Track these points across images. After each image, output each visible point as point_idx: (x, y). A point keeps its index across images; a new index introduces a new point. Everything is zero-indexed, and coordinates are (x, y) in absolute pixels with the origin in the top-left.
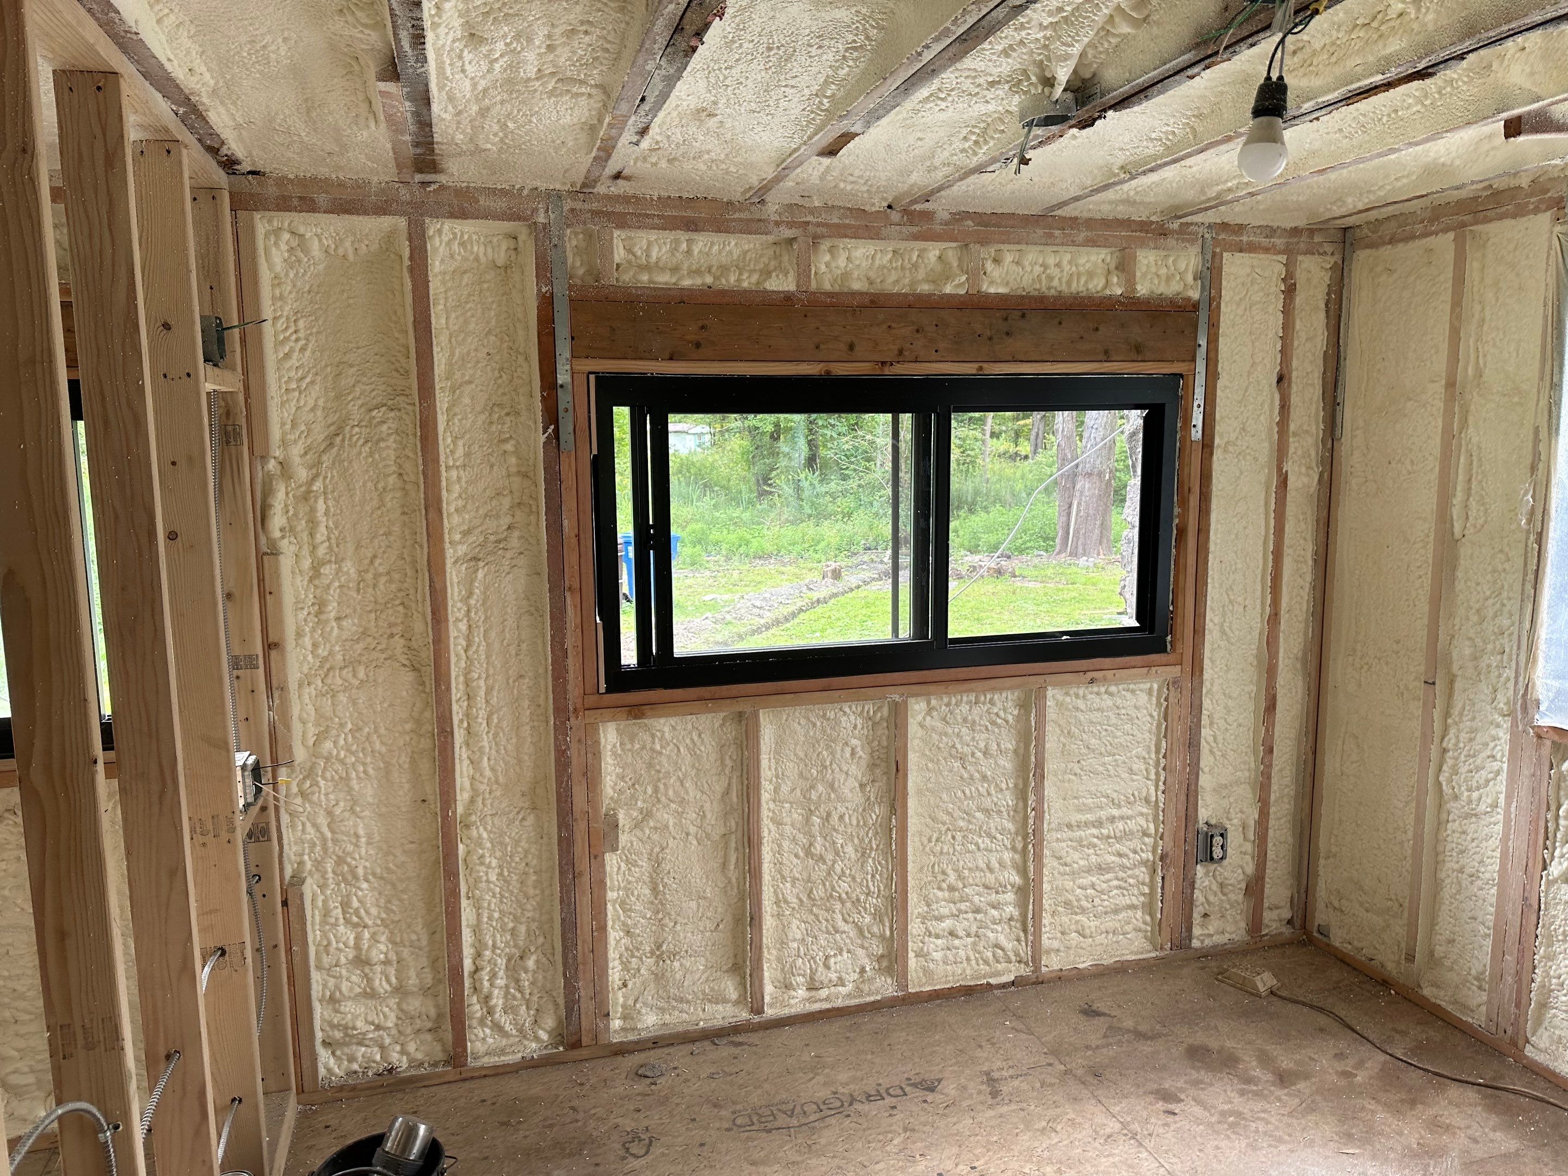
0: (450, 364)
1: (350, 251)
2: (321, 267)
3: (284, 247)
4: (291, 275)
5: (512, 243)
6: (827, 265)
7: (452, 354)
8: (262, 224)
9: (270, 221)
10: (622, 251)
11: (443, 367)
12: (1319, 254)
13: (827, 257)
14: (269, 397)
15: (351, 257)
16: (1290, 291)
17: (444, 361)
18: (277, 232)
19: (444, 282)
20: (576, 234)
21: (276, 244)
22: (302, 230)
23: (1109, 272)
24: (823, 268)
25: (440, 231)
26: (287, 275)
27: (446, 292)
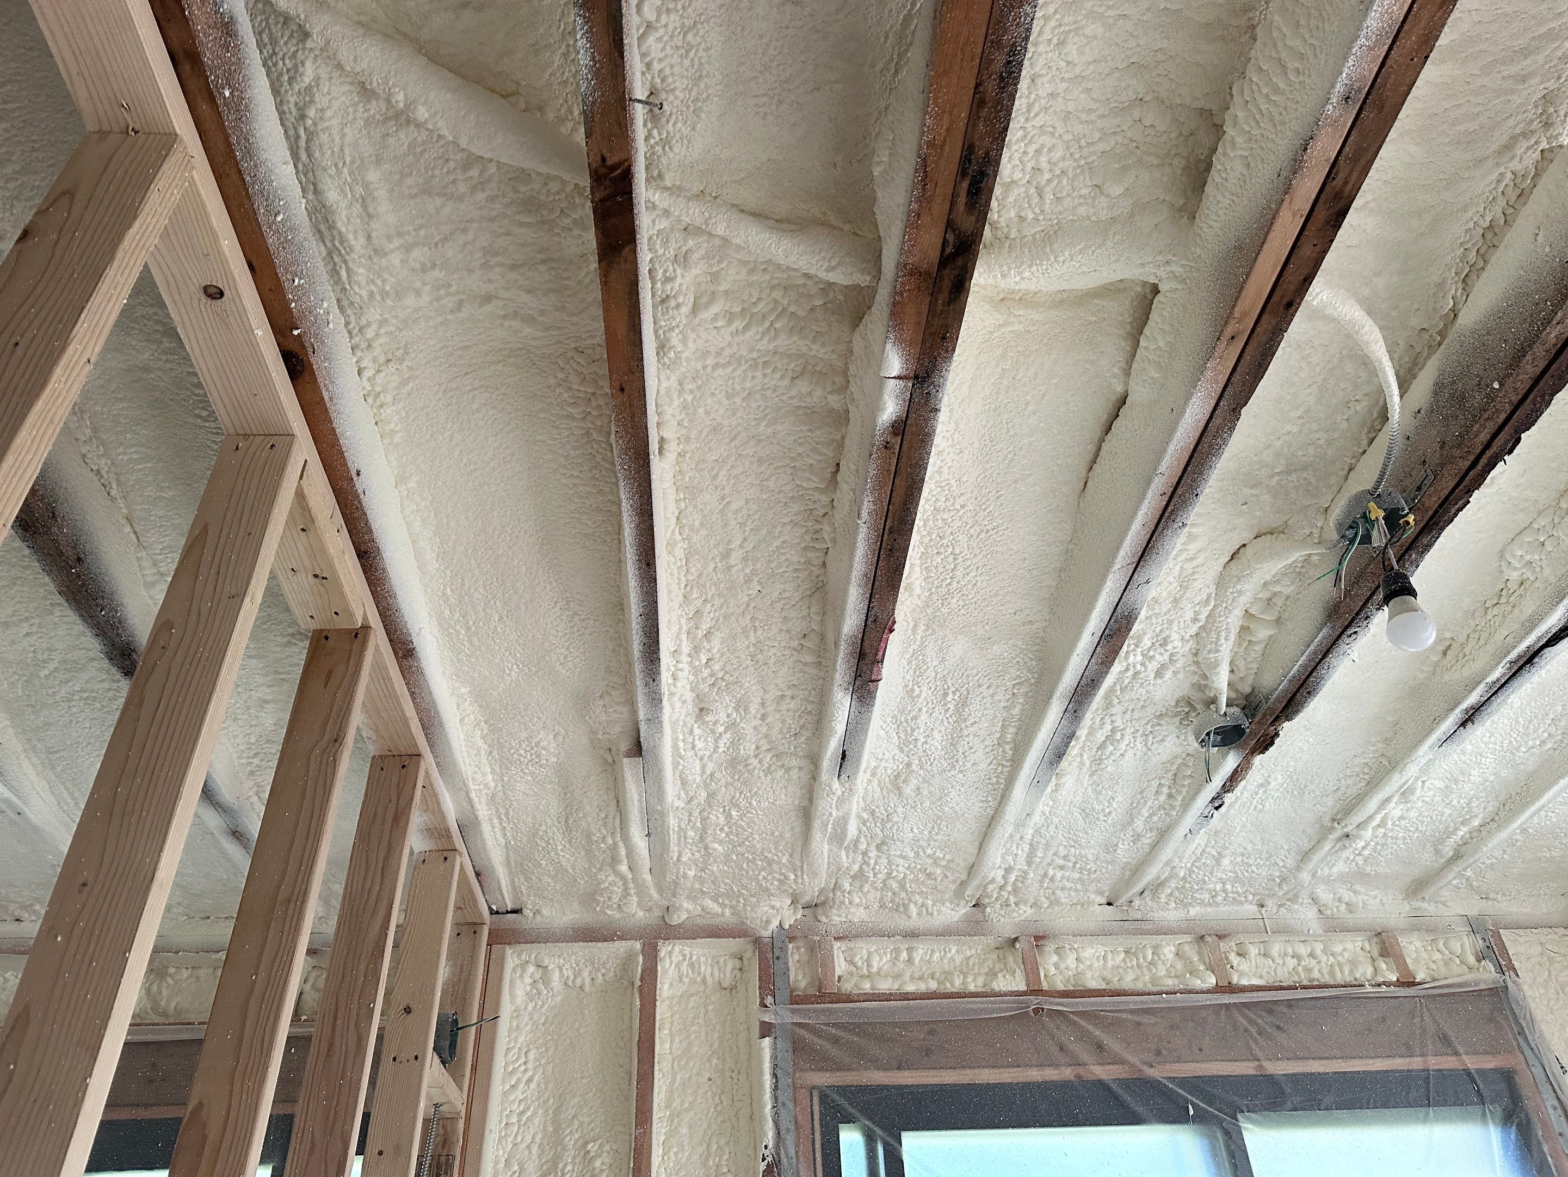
0: (671, 1091)
1: (588, 981)
2: (559, 999)
3: (528, 980)
4: (530, 1008)
5: (738, 963)
6: (1056, 966)
7: (674, 1080)
8: (512, 957)
9: (519, 955)
10: (843, 963)
11: (663, 1095)
13: (1055, 958)
14: (487, 1131)
15: (587, 989)
17: (664, 1089)
18: (523, 966)
19: (671, 1007)
20: (798, 948)
21: (521, 976)
22: (546, 962)
23: (1373, 960)
24: (1053, 970)
25: (670, 953)
26: (526, 1008)
27: (672, 1016)
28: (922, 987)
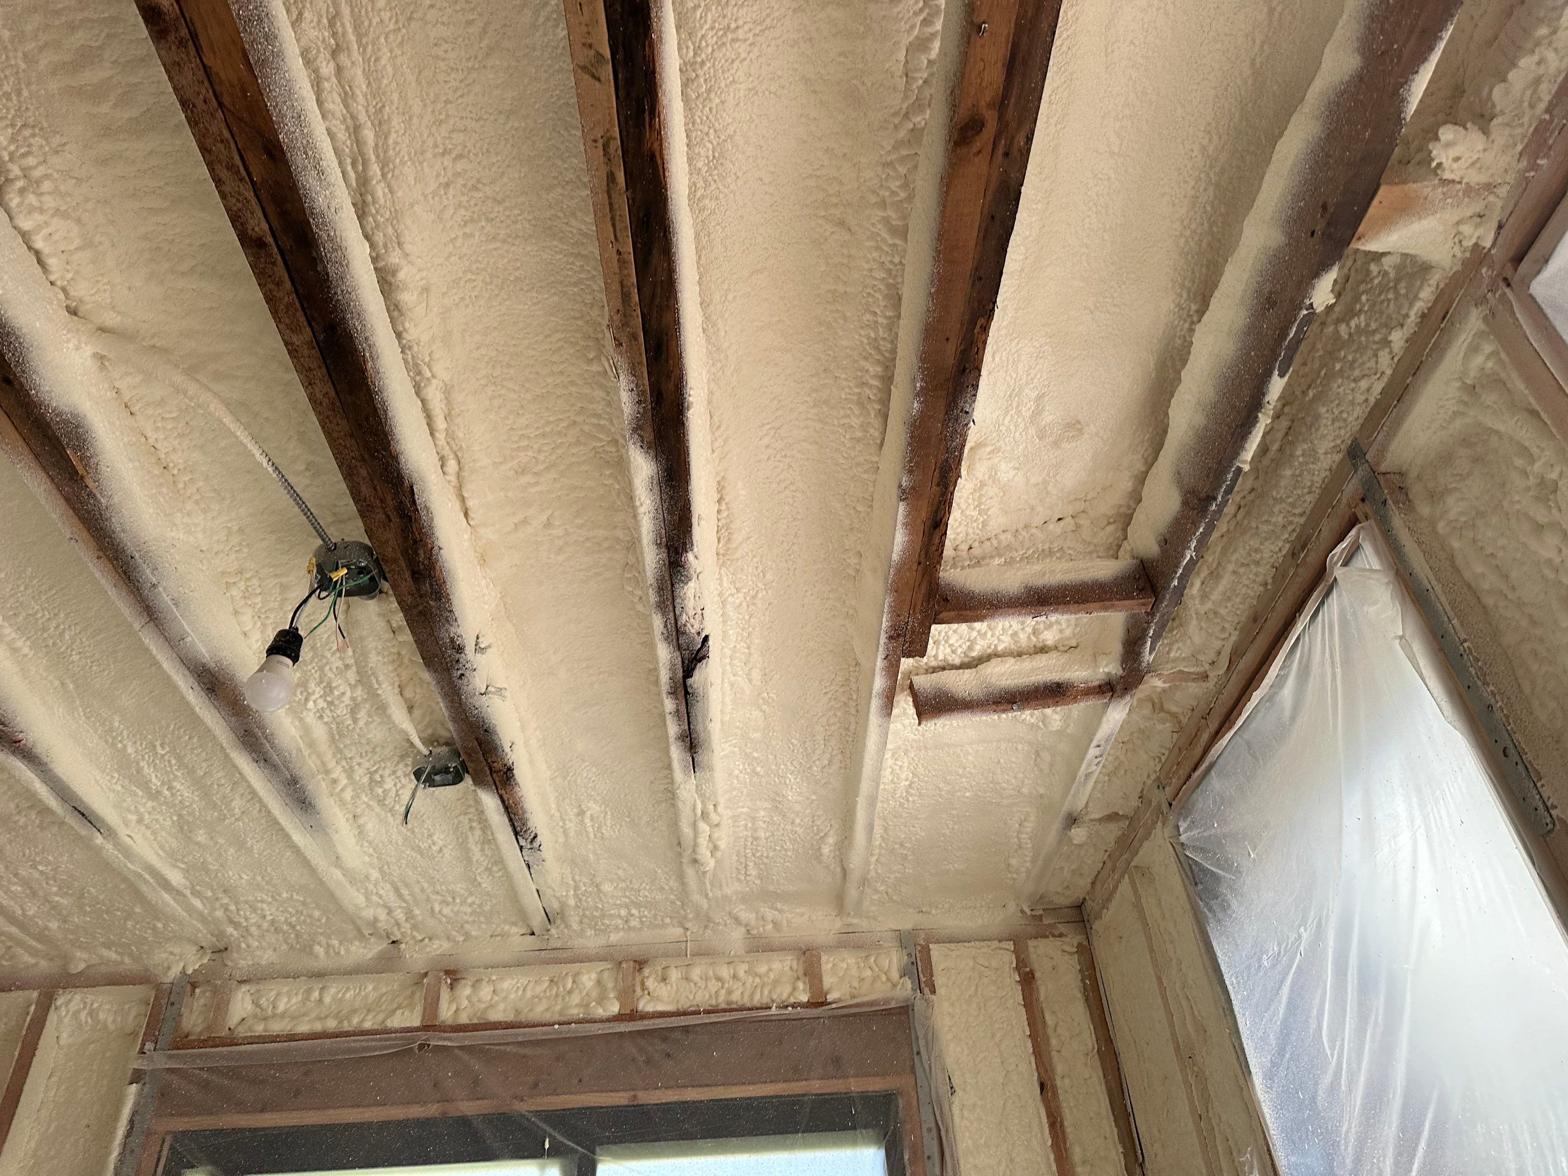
7: (47, 1129)
12: (1054, 936)
13: (469, 991)
16: (1027, 980)
20: (205, 992)
23: (796, 979)
24: (465, 1003)
25: (67, 1002)
27: (66, 1064)
28: (318, 1027)
